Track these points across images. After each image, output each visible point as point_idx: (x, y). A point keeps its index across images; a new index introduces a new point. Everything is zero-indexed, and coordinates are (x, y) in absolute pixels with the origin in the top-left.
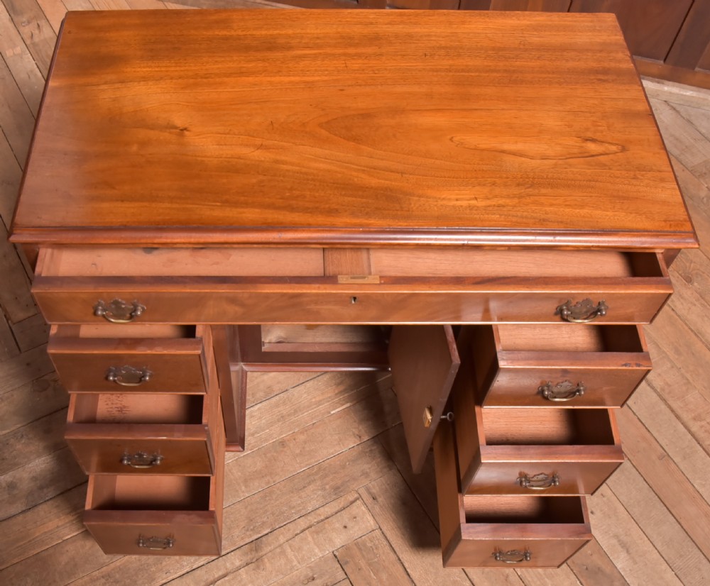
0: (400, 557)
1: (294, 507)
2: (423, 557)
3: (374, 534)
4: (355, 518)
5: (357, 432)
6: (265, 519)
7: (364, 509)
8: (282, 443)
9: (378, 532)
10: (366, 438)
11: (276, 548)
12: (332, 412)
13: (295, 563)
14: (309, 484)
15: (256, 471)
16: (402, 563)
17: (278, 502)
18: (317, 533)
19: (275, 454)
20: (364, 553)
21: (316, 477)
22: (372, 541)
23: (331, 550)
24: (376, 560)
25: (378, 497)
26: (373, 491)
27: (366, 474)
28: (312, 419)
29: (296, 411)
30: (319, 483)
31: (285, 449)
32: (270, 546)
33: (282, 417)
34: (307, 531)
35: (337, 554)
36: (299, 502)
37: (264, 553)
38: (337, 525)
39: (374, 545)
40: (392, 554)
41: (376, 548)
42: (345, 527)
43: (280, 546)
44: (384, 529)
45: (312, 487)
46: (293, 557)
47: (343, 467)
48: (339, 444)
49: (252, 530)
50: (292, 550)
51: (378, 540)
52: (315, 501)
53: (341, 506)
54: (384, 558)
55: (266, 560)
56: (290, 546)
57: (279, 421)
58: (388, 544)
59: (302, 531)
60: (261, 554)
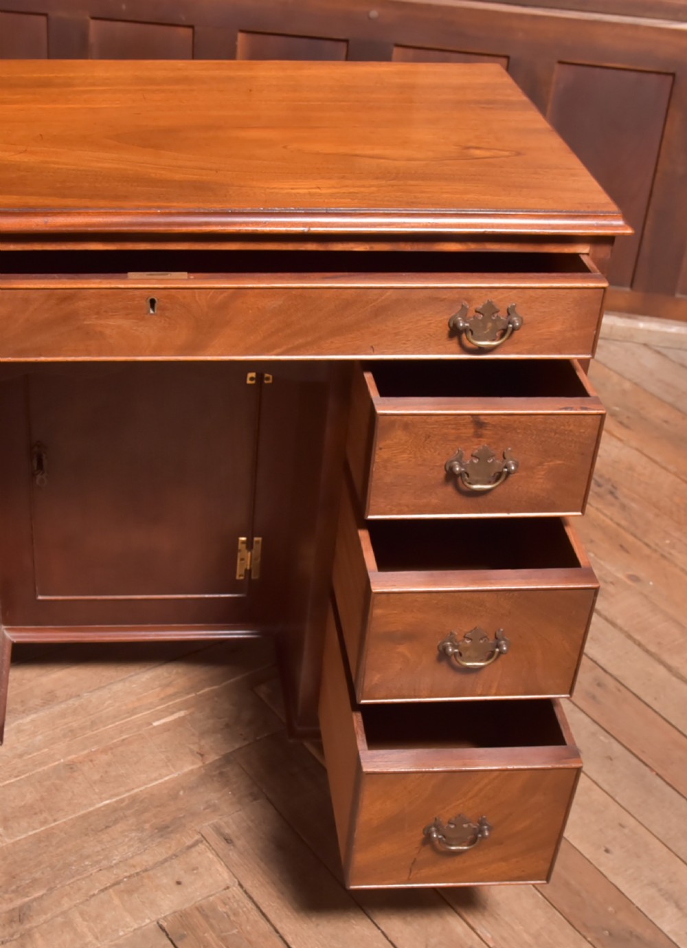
0: (278, 927)
1: (88, 857)
2: (318, 925)
3: (229, 893)
4: (197, 868)
5: (195, 748)
6: (38, 875)
7: (211, 856)
8: (71, 767)
9: (236, 890)
10: (212, 757)
11: (57, 916)
12: (156, 724)
13: (90, 938)
14: (116, 822)
15: (24, 806)
16: (281, 937)
17: (60, 850)
18: (130, 892)
19: (58, 782)
20: (213, 922)
21: (128, 812)
22: (225, 904)
23: (154, 917)
24: (235, 931)
25: (235, 840)
26: (227, 831)
27: (214, 808)
28: (122, 732)
29: (93, 723)
30: (132, 820)
31: (76, 774)
32: (46, 914)
33: (71, 731)
34: (111, 890)
35: (165, 924)
36: (98, 848)
37: (34, 924)
38: (165, 881)
39: (231, 909)
40: (262, 922)
41: (234, 914)
42: (179, 883)
43: (64, 913)
44: (248, 885)
45: (119, 827)
46: (85, 930)
47: (175, 797)
48: (167, 766)
49: (13, 892)
50: (84, 920)
51: (237, 902)
52: (126, 847)
53: (170, 853)
54: (248, 928)
55: (37, 936)
56: (82, 914)
57: (65, 736)
58: (254, 907)
59: (102, 891)
60: (28, 926)
